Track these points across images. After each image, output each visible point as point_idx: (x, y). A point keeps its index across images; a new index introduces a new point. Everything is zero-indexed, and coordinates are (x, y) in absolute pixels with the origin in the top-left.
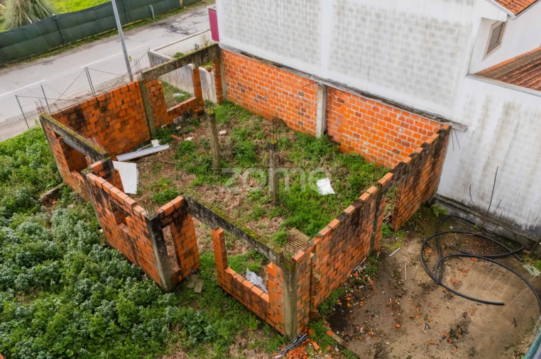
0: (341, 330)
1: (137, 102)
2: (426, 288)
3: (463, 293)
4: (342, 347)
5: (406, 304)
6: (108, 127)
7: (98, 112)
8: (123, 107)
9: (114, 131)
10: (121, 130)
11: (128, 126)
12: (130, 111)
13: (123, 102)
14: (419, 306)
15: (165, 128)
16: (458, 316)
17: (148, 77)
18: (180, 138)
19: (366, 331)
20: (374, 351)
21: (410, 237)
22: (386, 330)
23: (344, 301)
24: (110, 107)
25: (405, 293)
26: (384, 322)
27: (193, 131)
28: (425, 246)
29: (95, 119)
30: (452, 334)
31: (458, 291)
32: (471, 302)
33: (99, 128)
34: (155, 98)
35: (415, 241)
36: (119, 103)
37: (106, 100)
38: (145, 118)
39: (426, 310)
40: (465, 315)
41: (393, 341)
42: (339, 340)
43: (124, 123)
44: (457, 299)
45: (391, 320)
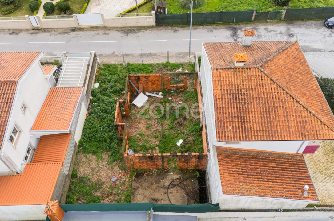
0: (136, 178)
1: (159, 80)
2: (164, 187)
3: (169, 195)
4: (132, 181)
5: (155, 186)
6: (147, 83)
7: (145, 79)
8: (154, 80)
9: (149, 85)
10: (151, 85)
11: (154, 85)
12: (156, 82)
13: (154, 79)
14: (156, 188)
15: (167, 90)
16: (161, 198)
17: (165, 75)
18: (168, 96)
19: (140, 183)
20: (136, 187)
21: (179, 173)
22: (144, 186)
23: (144, 173)
24: (149, 79)
25: (158, 183)
26: (145, 184)
27: (174, 96)
28: (179, 179)
29: (143, 80)
30: (154, 199)
31: (169, 194)
32: (168, 199)
33: (144, 83)
34: (166, 81)
35: (179, 175)
36: (153, 79)
37: (148, 77)
38: (161, 85)
39: (156, 190)
40: (162, 199)
41: (142, 189)
42: (133, 179)
43: (153, 84)
44: (166, 195)
45: (147, 185)
